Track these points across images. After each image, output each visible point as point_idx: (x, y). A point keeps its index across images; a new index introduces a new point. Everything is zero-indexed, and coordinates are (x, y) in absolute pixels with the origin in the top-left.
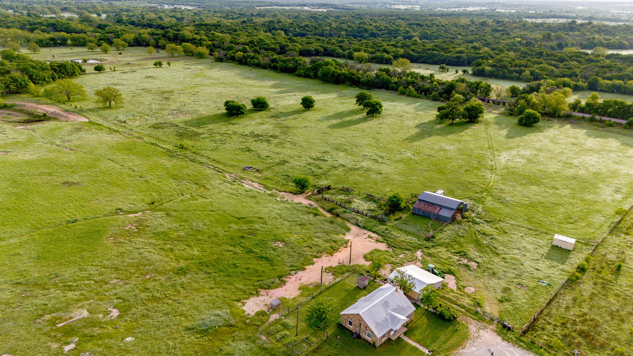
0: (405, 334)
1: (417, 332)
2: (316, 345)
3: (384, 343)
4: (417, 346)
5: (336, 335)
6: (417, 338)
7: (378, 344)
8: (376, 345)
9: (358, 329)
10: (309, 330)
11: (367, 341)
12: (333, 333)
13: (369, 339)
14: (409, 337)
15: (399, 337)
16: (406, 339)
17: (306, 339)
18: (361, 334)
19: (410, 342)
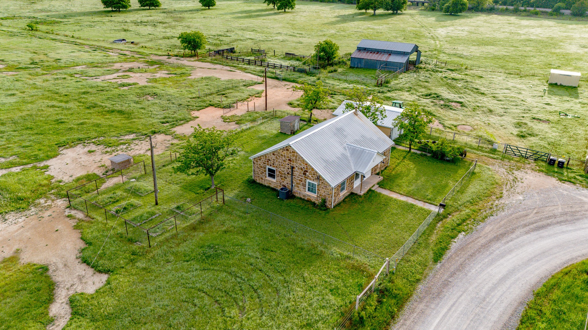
0: (381, 185)
1: (403, 182)
2: (198, 217)
3: (344, 201)
4: (410, 201)
5: (244, 198)
6: (405, 189)
7: (332, 203)
8: (328, 204)
9: (287, 182)
10: (186, 195)
11: (309, 201)
12: (237, 196)
13: (313, 196)
14: (390, 190)
15: (370, 190)
16: (385, 192)
17: (178, 208)
18: (295, 189)
19: (394, 196)
